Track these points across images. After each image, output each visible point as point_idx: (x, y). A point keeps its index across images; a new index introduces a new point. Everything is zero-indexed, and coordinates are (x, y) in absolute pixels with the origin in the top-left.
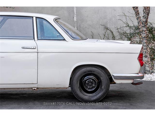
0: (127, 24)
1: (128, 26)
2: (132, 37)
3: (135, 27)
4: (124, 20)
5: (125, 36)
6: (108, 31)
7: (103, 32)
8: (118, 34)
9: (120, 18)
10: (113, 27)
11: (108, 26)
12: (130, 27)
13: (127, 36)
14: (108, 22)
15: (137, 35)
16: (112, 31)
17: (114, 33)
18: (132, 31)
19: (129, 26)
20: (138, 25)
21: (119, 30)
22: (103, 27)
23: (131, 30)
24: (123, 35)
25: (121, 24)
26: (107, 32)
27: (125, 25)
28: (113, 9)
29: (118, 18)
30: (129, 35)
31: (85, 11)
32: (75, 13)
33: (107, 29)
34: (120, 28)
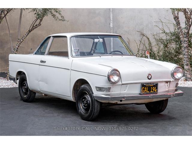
0: (164, 31)
1: (164, 32)
2: (168, 43)
3: (171, 33)
4: (161, 27)
5: (161, 42)
6: (144, 37)
7: (139, 38)
8: (154, 40)
9: (157, 25)
10: (149, 33)
11: (145, 33)
12: (166, 34)
13: (163, 43)
14: (145, 28)
15: (173, 41)
16: (149, 37)
17: (150, 39)
18: (168, 38)
19: (166, 32)
20: (174, 32)
21: (156, 36)
22: (139, 33)
23: (168, 36)
24: (160, 41)
25: (157, 30)
26: (143, 39)
27: (161, 32)
28: (150, 16)
29: (154, 24)
30: (165, 41)
31: (122, 18)
32: (112, 20)
33: (144, 35)
34: (156, 35)
